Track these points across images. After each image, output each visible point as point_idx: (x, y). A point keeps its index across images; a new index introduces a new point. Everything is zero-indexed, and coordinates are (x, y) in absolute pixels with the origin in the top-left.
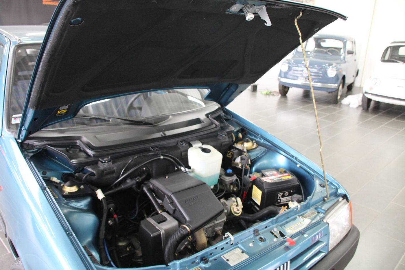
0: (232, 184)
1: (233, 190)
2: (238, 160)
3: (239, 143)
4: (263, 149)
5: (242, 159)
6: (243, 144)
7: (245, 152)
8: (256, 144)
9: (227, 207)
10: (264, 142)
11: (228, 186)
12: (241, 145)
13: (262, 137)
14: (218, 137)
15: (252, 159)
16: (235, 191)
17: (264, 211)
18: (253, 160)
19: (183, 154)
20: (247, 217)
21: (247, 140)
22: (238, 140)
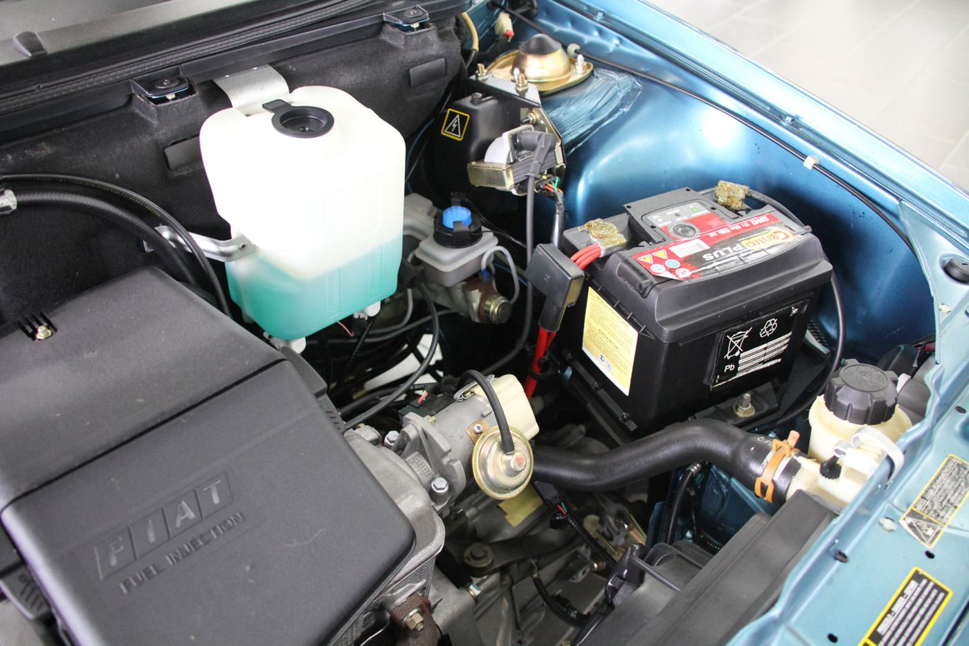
0: (474, 279)
1: (483, 312)
2: (499, 153)
3: (503, 59)
4: (622, 83)
5: (517, 146)
6: (518, 63)
7: (531, 107)
8: (587, 58)
9: (445, 461)
10: (623, 48)
11: (459, 294)
12: (512, 70)
13: (611, 23)
14: (383, 37)
15: (569, 139)
16: (494, 318)
17: (659, 448)
18: (574, 143)
19: (173, 153)
20: (566, 473)
21: (540, 40)
22: (494, 48)
